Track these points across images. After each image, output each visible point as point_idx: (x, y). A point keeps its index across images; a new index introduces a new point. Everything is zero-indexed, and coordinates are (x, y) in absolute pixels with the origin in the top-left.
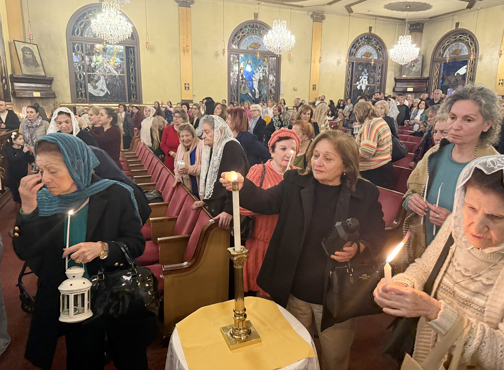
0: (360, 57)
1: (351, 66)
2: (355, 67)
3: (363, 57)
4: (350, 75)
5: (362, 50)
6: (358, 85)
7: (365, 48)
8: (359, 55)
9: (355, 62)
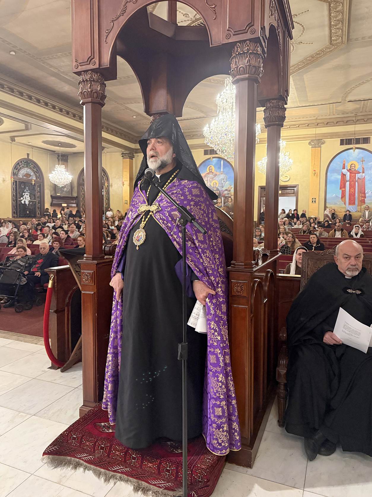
0: (21, 177)
1: (15, 184)
2: (19, 185)
3: (24, 177)
4: (15, 191)
5: (23, 172)
6: (22, 200)
7: (25, 170)
8: (21, 175)
9: (18, 181)
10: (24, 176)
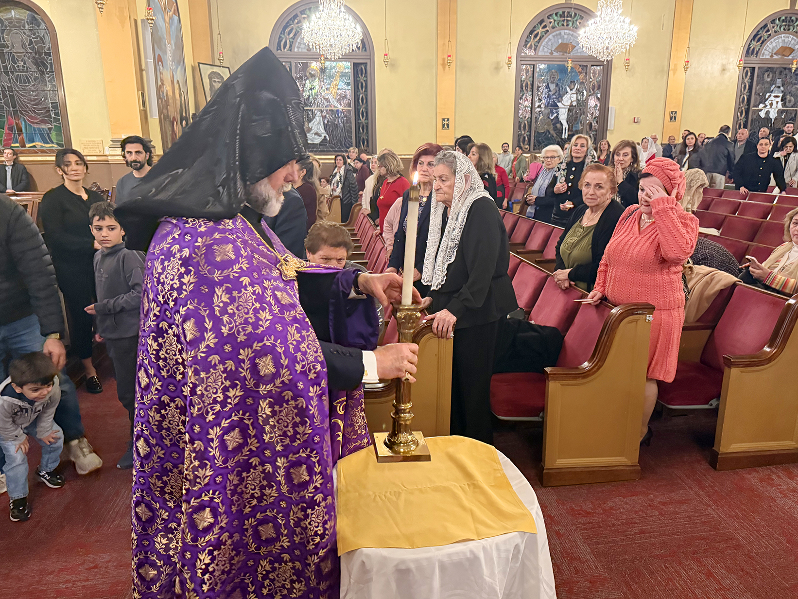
0: (768, 57)
1: (749, 74)
2: (758, 76)
3: (775, 57)
4: (746, 91)
5: (774, 44)
6: (761, 110)
7: (780, 40)
8: (767, 53)
9: (757, 66)
10: (775, 54)
